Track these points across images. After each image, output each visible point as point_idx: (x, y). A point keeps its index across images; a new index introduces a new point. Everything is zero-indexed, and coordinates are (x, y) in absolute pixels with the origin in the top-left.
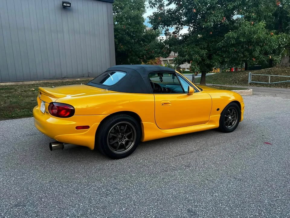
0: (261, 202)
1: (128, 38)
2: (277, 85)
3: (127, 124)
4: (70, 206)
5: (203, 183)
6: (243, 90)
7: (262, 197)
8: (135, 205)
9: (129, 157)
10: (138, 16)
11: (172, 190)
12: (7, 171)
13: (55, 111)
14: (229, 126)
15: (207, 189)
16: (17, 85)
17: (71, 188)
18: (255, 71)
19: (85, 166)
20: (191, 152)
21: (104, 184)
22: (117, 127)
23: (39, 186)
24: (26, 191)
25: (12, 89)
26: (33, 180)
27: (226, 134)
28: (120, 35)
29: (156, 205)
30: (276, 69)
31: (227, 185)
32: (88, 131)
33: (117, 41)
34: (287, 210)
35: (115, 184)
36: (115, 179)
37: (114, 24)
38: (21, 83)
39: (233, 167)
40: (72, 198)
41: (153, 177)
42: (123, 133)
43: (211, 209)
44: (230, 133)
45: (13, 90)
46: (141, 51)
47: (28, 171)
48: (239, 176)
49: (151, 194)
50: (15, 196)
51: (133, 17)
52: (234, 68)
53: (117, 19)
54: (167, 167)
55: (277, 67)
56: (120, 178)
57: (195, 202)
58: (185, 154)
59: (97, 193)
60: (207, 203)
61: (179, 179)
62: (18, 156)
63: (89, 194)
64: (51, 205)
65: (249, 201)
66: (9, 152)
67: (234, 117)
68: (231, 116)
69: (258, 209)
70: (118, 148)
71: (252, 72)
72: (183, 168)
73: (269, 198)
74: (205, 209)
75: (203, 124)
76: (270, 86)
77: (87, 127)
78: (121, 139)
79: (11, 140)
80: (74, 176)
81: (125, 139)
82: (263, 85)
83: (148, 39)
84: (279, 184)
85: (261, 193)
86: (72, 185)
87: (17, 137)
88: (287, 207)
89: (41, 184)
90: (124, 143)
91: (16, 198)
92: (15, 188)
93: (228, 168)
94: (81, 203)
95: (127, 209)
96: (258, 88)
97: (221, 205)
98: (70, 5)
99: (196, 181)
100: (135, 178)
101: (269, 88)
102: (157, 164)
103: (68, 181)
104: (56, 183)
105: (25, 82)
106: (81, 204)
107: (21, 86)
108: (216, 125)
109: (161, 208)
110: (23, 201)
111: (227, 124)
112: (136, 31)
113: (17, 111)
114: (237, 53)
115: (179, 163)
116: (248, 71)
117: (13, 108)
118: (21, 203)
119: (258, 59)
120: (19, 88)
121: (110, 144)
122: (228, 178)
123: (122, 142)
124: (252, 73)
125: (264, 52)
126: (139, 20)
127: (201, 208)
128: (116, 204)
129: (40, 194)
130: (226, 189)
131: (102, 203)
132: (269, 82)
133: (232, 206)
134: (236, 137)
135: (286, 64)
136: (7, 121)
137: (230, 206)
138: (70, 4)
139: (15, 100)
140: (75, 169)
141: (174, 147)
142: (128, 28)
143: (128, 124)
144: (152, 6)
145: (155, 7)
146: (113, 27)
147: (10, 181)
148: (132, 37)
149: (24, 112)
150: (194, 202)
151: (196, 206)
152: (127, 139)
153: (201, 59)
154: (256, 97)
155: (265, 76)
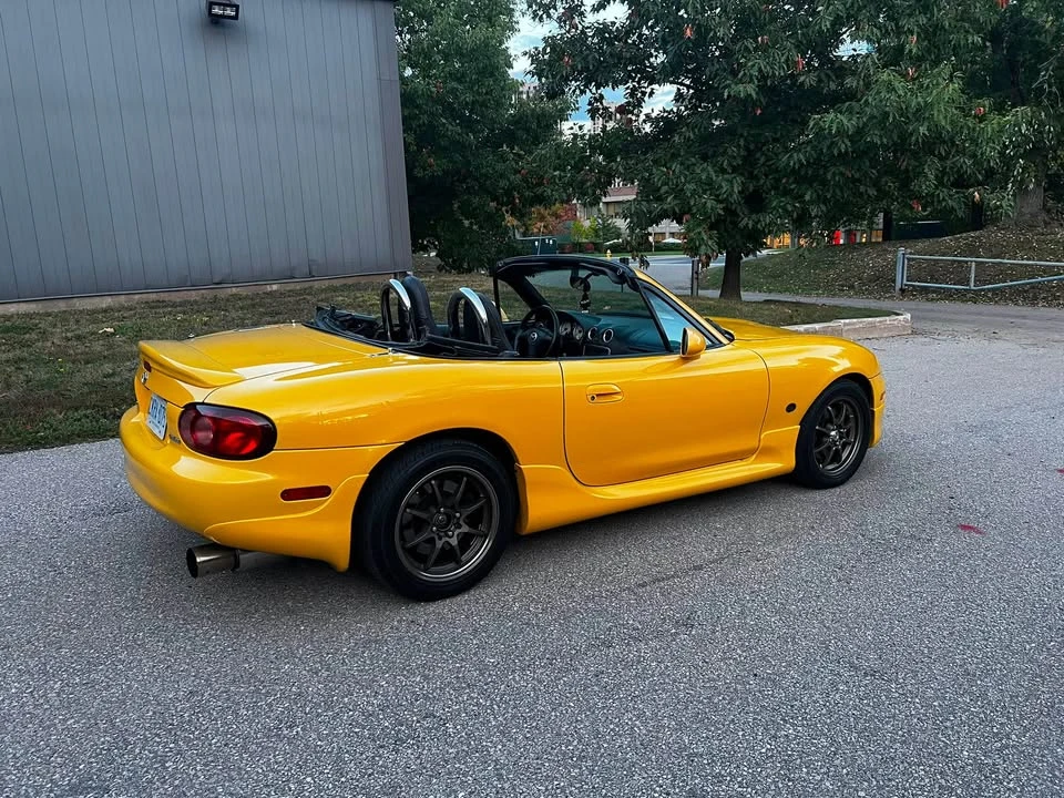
0: (947, 757)
1: (453, 128)
2: (999, 296)
3: (463, 474)
4: (267, 786)
5: (739, 687)
6: (878, 319)
7: (949, 739)
8: (500, 777)
9: (473, 593)
10: (487, 45)
11: (631, 719)
12: (31, 657)
13: (206, 436)
14: (830, 464)
15: (754, 712)
16: (49, 315)
17: (268, 717)
18: (920, 245)
19: (312, 631)
20: (695, 568)
21: (387, 700)
22: (431, 485)
23: (151, 713)
24: (105, 732)
25: (29, 330)
26: (129, 687)
27: (819, 495)
28: (425, 119)
29: (575, 778)
30: (996, 235)
31: (828, 695)
32: (326, 504)
33: (410, 139)
34: (1039, 788)
35: (426, 697)
36: (426, 677)
37: (402, 77)
38: (62, 306)
39: (847, 625)
40: (274, 756)
41: (560, 670)
42: (453, 507)
43: (773, 787)
44: (833, 490)
45: (34, 336)
46: (502, 176)
47: (109, 655)
48: (868, 660)
49: (558, 734)
50: (68, 753)
51: (473, 50)
52: (842, 229)
53: (410, 59)
54: (610, 629)
55: (999, 229)
56: (440, 676)
57: (713, 761)
58: (673, 576)
59: (363, 737)
60: (757, 763)
61: (653, 676)
62: (68, 597)
63: (335, 739)
64: (200, 784)
65: (903, 755)
66: (35, 578)
67: (848, 434)
68: (839, 427)
69: (937, 786)
70: (432, 560)
71: (911, 247)
72: (668, 631)
73: (975, 740)
74: (749, 790)
75: (739, 463)
76: (976, 297)
77: (324, 491)
78: (444, 527)
79: (39, 532)
80: (278, 669)
81: (459, 527)
82: (949, 295)
83: (528, 130)
84: (1010, 685)
85: (948, 724)
86: (270, 705)
87: (61, 521)
88: (1040, 775)
89: (159, 704)
90: (454, 542)
91: (71, 761)
92: (65, 720)
93: (828, 628)
94: (308, 775)
95: (471, 793)
96: (929, 305)
97: (808, 773)
98: (237, 11)
99: (714, 680)
100: (497, 675)
101: (970, 306)
102: (573, 616)
103: (257, 691)
104: (214, 697)
105: (75, 300)
106: (309, 779)
107: (63, 317)
108: (785, 462)
109: (594, 787)
110: (99, 770)
111: (822, 459)
112: (484, 101)
113: (54, 415)
114: (853, 183)
115: (652, 614)
116: (894, 246)
117: (38, 405)
118: (91, 779)
119: (933, 202)
120: (55, 326)
121: (403, 548)
122: (831, 666)
123: (447, 539)
124: (909, 251)
125: (952, 179)
126: (491, 62)
127: (736, 786)
128: (431, 776)
129: (159, 743)
130: (824, 711)
131: (383, 773)
132: (972, 284)
133: (847, 774)
134: (854, 505)
135: (1034, 216)
136: (19, 455)
137: (837, 775)
138: (237, 7)
139: (43, 375)
140: (279, 642)
141: (634, 551)
142: (453, 91)
143: (468, 475)
144: (540, 13)
145: (549, 16)
146: (397, 89)
147: (45, 695)
148: (468, 124)
149: (79, 420)
150: (712, 764)
151: (719, 778)
152: (465, 529)
153: (723, 209)
154: (924, 344)
155: (955, 261)
